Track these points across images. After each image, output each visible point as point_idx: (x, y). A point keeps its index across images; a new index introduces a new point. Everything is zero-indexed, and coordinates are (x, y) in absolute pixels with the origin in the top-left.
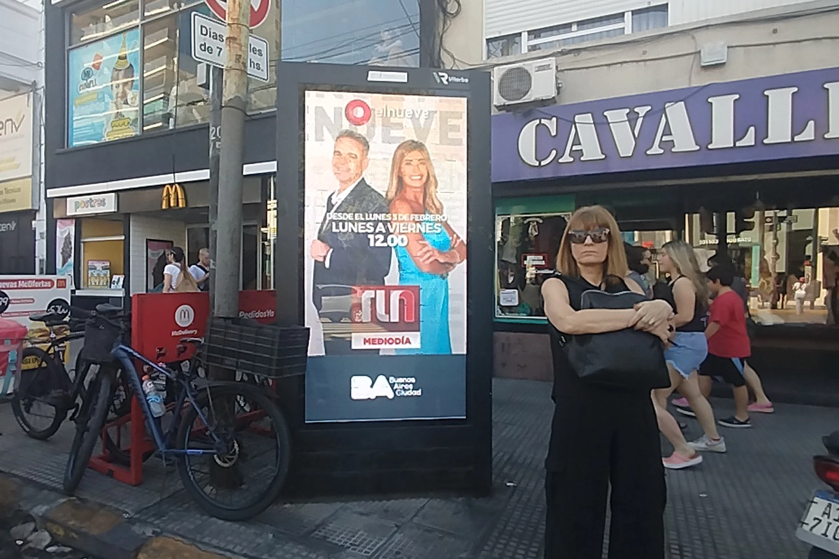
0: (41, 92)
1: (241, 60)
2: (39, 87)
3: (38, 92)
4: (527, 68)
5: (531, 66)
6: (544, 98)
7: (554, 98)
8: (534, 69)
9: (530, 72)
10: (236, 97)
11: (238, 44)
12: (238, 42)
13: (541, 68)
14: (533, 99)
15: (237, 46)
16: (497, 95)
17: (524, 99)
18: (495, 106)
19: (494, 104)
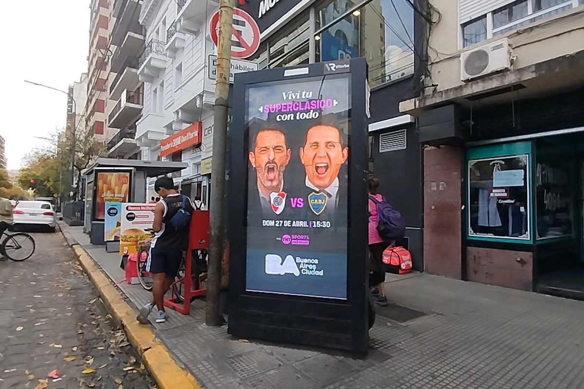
1: (223, 76)
4: (485, 50)
5: (487, 47)
6: (499, 70)
7: (506, 68)
8: (490, 50)
9: (487, 52)
10: (220, 98)
11: (221, 67)
12: (221, 66)
13: (496, 48)
14: (490, 71)
15: (221, 69)
16: (463, 73)
17: (483, 72)
18: (462, 81)
19: (461, 79)
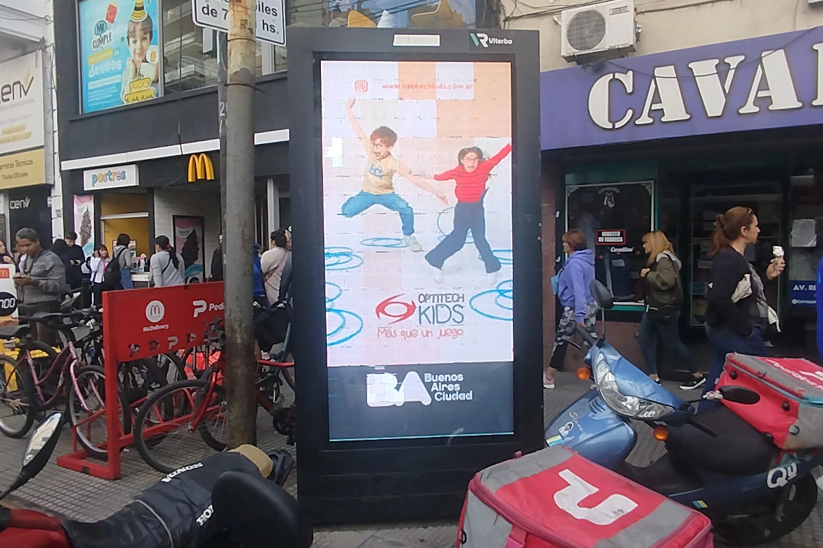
0: (51, 50)
2: (48, 44)
3: (48, 50)
4: (598, 11)
5: (605, 9)
6: (620, 47)
7: (631, 46)
8: (607, 13)
9: (604, 16)
10: (242, 69)
13: (617, 11)
14: (607, 48)
16: (566, 44)
17: (595, 48)
18: (563, 57)
19: (562, 55)
